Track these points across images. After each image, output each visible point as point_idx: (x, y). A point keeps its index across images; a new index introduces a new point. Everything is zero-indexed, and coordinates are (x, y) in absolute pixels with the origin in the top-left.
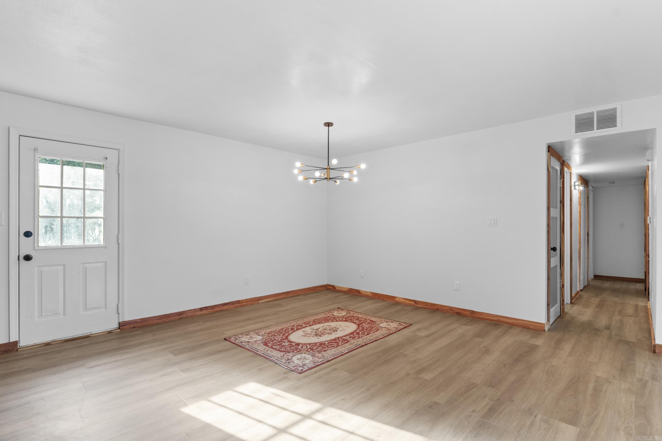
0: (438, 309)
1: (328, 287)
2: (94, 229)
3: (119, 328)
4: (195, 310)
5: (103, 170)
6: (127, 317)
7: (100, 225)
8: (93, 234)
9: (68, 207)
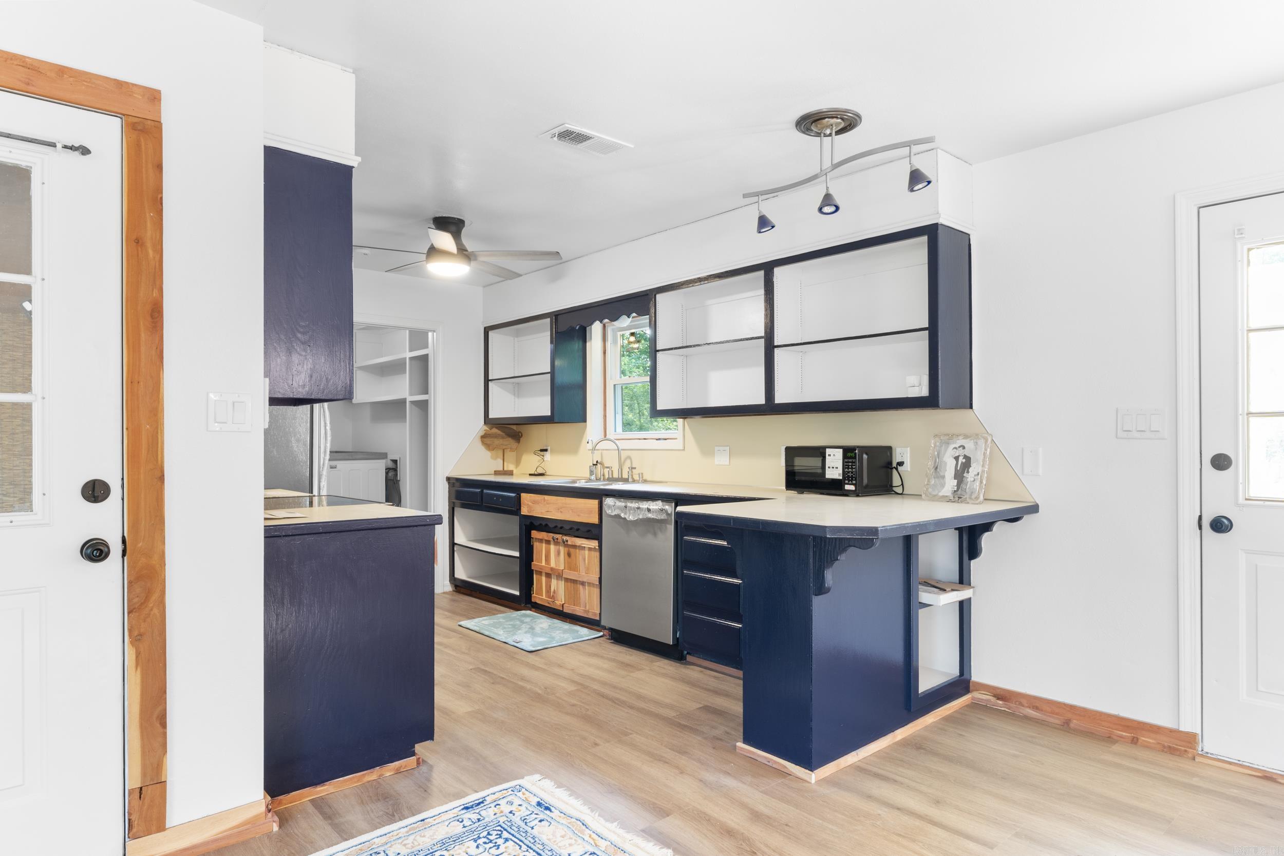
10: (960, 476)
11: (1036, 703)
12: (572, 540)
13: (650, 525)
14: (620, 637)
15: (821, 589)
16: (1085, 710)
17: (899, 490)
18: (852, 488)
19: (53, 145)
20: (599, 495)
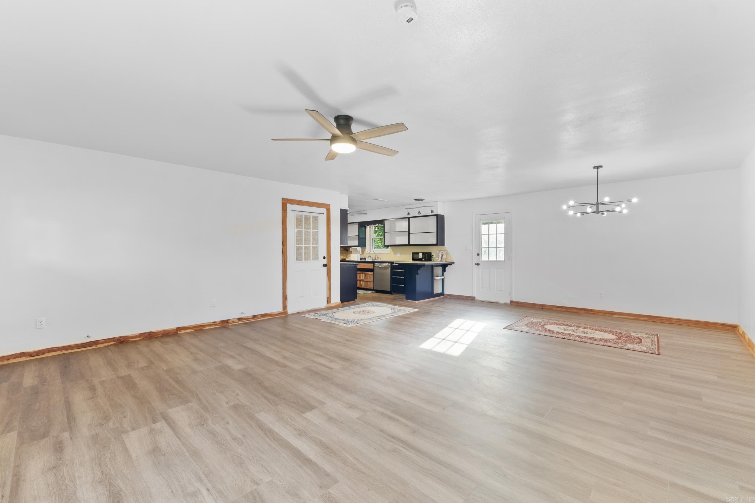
1: (737, 328)
2: (500, 253)
3: (510, 304)
4: (553, 306)
5: (504, 224)
6: (514, 299)
7: (503, 251)
9: (491, 243)
10: (442, 257)
11: (454, 296)
12: (366, 273)
13: (385, 268)
14: (378, 291)
15: (418, 274)
16: (461, 296)
17: (433, 260)
18: (424, 260)
19: (321, 214)
20: (373, 263)
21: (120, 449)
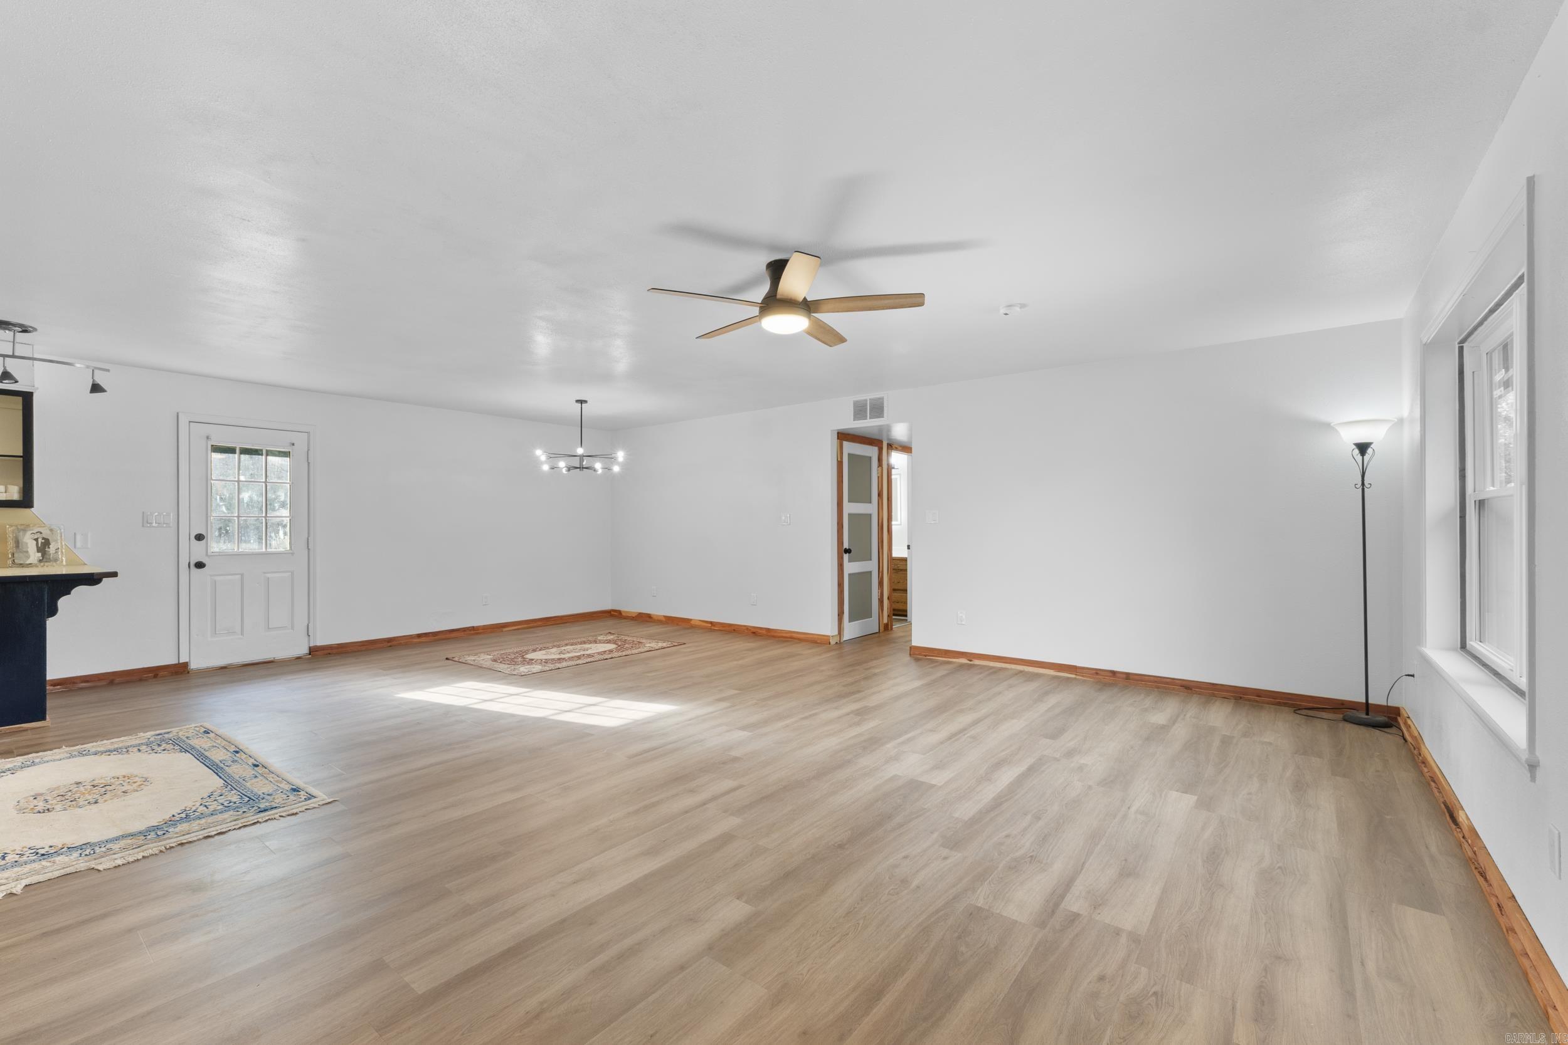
0: (734, 630)
1: (612, 613)
2: (278, 532)
3: (310, 654)
4: (411, 637)
5: (289, 459)
6: (320, 641)
7: (285, 526)
8: (276, 537)
9: (246, 505)
21: (1167, 911)
